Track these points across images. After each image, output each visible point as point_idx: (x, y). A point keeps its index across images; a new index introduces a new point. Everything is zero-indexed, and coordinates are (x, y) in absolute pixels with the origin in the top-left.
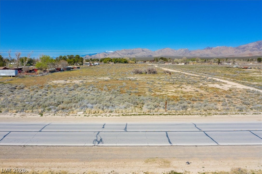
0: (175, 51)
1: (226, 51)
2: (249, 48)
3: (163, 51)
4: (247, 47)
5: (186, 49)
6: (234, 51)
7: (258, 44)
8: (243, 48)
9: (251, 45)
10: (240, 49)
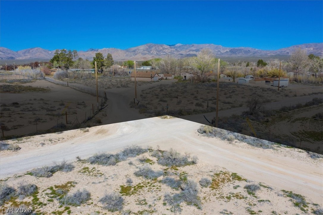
0: (50, 52)
1: (116, 54)
2: (139, 51)
3: (31, 51)
4: (138, 50)
6: (125, 55)
7: (148, 47)
8: (134, 51)
9: (142, 48)
10: (130, 52)
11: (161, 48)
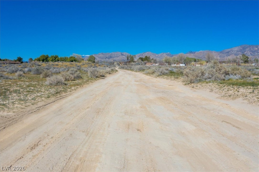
0: (157, 55)
2: (233, 52)
4: (231, 52)
5: (168, 53)
6: (219, 56)
7: (242, 48)
8: (228, 52)
9: (236, 49)
10: (224, 53)
11: (256, 49)
